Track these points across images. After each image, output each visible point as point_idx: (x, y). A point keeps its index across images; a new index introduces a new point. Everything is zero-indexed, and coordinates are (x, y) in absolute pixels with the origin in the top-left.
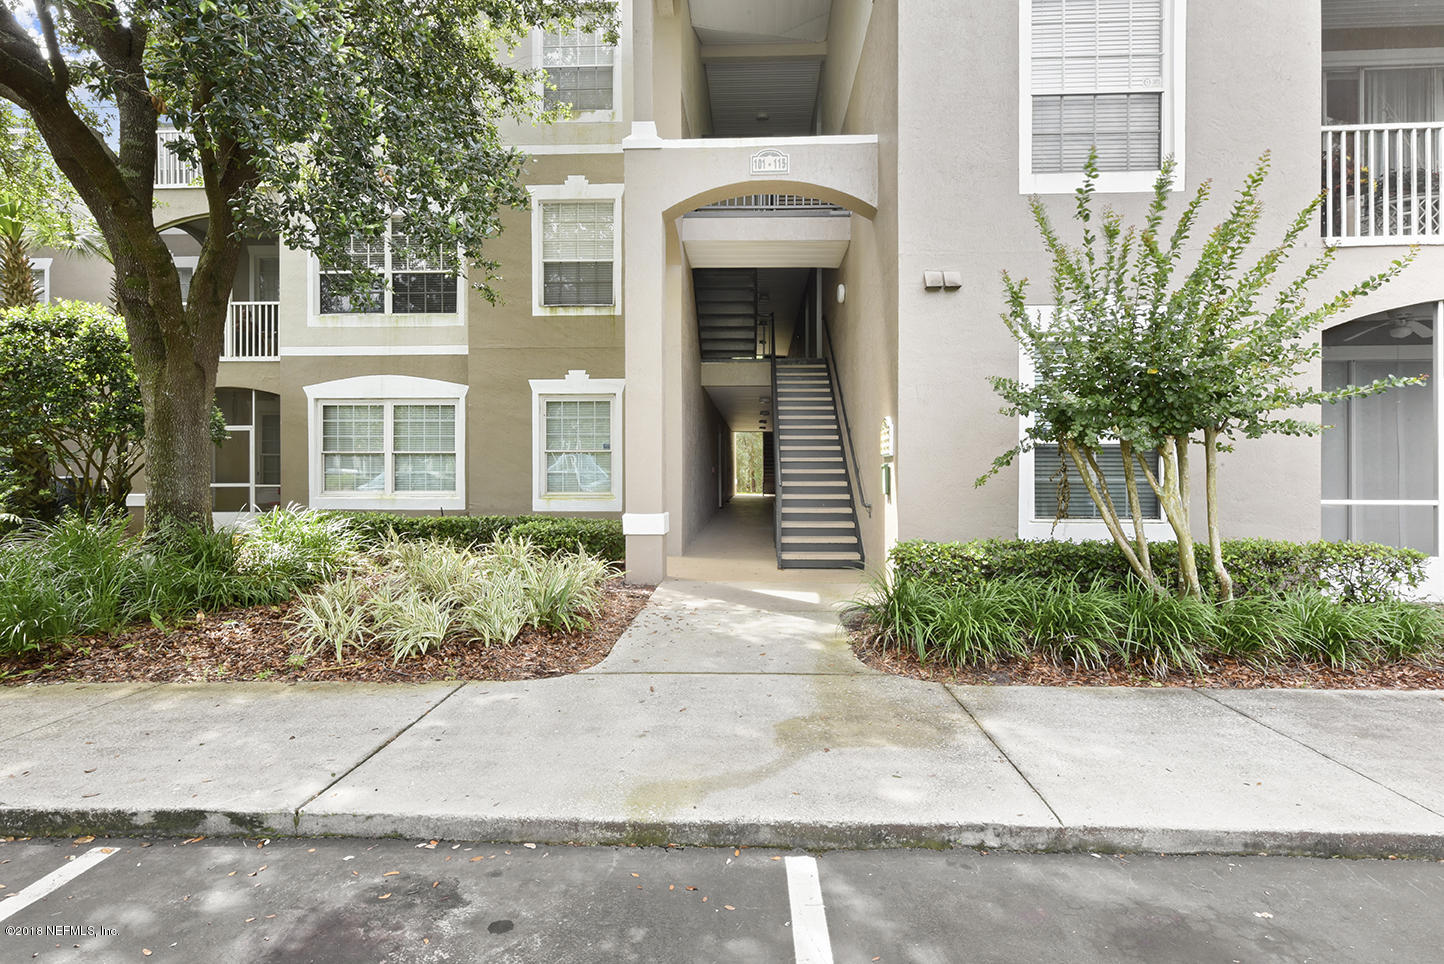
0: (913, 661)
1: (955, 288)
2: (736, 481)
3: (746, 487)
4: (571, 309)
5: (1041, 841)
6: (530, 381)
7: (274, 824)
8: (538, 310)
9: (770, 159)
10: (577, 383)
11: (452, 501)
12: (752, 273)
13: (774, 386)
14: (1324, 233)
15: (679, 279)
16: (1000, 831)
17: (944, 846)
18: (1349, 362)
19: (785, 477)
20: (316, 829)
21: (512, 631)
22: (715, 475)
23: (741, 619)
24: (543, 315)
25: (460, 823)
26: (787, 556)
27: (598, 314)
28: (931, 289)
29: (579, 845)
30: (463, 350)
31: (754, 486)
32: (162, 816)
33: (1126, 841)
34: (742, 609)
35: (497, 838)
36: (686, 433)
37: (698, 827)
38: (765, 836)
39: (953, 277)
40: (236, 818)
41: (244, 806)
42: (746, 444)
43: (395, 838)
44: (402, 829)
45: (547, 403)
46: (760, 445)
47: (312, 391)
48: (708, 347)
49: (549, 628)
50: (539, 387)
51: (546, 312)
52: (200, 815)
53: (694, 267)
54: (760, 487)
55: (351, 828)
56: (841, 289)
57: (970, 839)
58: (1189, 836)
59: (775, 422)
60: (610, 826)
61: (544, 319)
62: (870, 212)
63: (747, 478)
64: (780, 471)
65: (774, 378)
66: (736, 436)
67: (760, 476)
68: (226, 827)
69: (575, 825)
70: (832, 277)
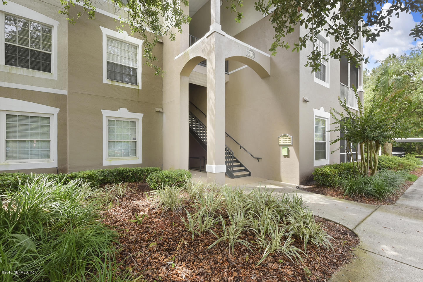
4: (121, 83)
6: (101, 110)
8: (105, 81)
9: (251, 52)
10: (123, 113)
24: (108, 83)
27: (132, 87)
30: (65, 92)
45: (109, 120)
51: (109, 82)
61: (109, 85)
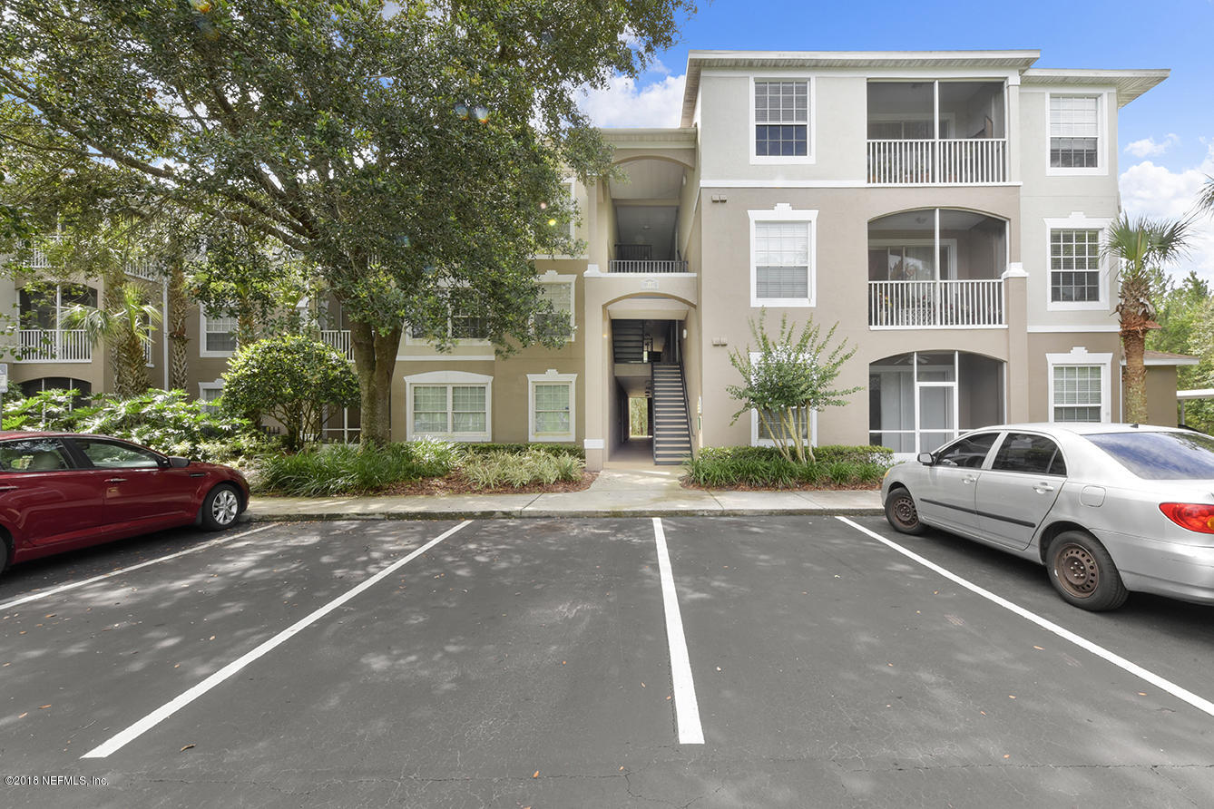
0: (700, 487)
1: (725, 345)
2: (631, 428)
3: (636, 431)
5: (718, 514)
6: (527, 375)
7: (514, 514)
9: (650, 283)
10: (552, 376)
11: (485, 437)
12: (643, 322)
13: (653, 377)
14: (870, 324)
15: (607, 324)
16: (708, 511)
17: (694, 515)
18: (899, 373)
19: (657, 424)
20: (526, 515)
21: (553, 480)
22: (620, 424)
23: (638, 479)
25: (566, 512)
26: (657, 459)
28: (715, 345)
29: (597, 517)
30: (492, 358)
31: (642, 431)
32: (483, 512)
33: (740, 513)
34: (638, 476)
35: (576, 516)
36: (610, 401)
37: (629, 512)
38: (647, 514)
39: (724, 340)
40: (504, 513)
41: (506, 509)
42: (636, 404)
43: (548, 517)
44: (550, 514)
45: (537, 386)
46: (646, 405)
47: (408, 379)
48: (617, 356)
49: (565, 479)
50: (532, 378)
52: (494, 512)
53: (613, 318)
54: (645, 432)
55: (536, 515)
56: (685, 331)
57: (700, 513)
58: (756, 511)
59: (654, 392)
60: (606, 512)
62: (695, 306)
63: (637, 426)
64: (656, 421)
65: (653, 373)
66: (630, 400)
67: (645, 426)
68: (501, 515)
69: (597, 512)
70: (682, 324)
